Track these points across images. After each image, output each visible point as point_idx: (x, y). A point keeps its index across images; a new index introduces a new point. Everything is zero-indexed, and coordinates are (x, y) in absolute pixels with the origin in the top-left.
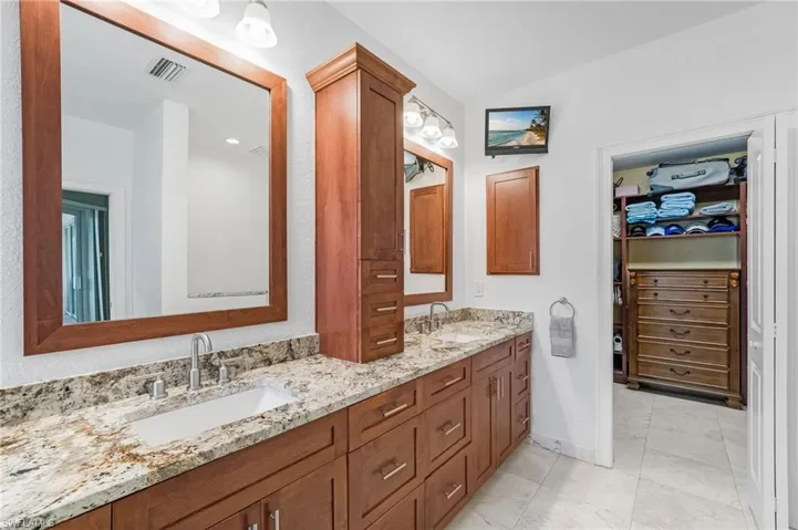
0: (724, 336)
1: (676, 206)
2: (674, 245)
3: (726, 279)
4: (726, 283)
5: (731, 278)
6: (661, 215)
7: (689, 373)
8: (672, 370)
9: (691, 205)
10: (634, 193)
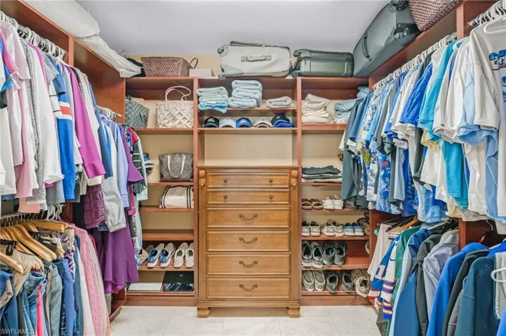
0: (286, 241)
1: (247, 94)
2: (245, 142)
3: (287, 178)
4: (287, 181)
5: (291, 176)
6: (232, 104)
7: (256, 286)
8: (241, 286)
9: (259, 95)
10: (208, 76)
